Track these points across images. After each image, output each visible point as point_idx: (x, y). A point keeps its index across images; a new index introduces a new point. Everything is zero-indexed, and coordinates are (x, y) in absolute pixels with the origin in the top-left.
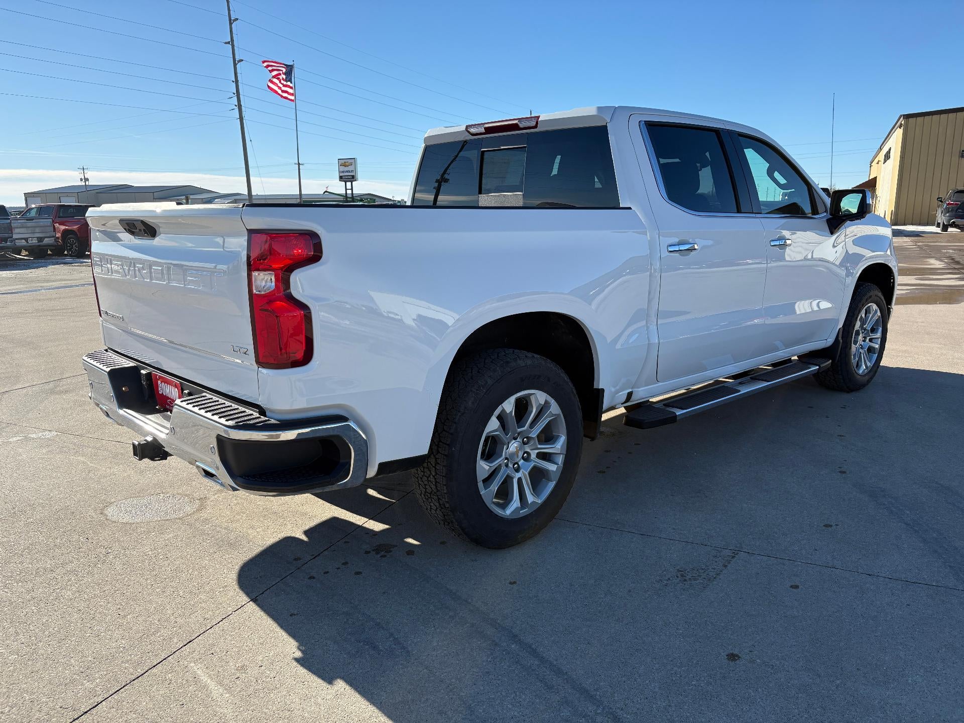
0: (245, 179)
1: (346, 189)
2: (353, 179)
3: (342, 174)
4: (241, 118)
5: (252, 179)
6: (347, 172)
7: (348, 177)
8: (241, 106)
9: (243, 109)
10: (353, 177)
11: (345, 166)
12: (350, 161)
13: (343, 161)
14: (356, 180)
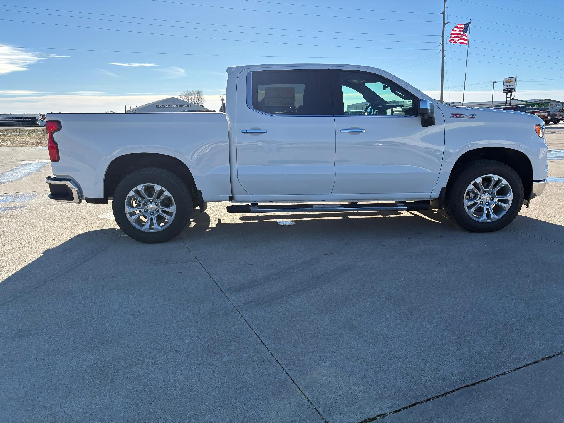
0: (440, 92)
1: (507, 97)
2: (512, 90)
3: (505, 88)
4: (443, 58)
5: (444, 92)
6: (509, 86)
7: (509, 90)
8: (444, 50)
9: (445, 52)
10: (513, 89)
11: (508, 82)
12: (512, 79)
13: (507, 79)
14: (514, 91)
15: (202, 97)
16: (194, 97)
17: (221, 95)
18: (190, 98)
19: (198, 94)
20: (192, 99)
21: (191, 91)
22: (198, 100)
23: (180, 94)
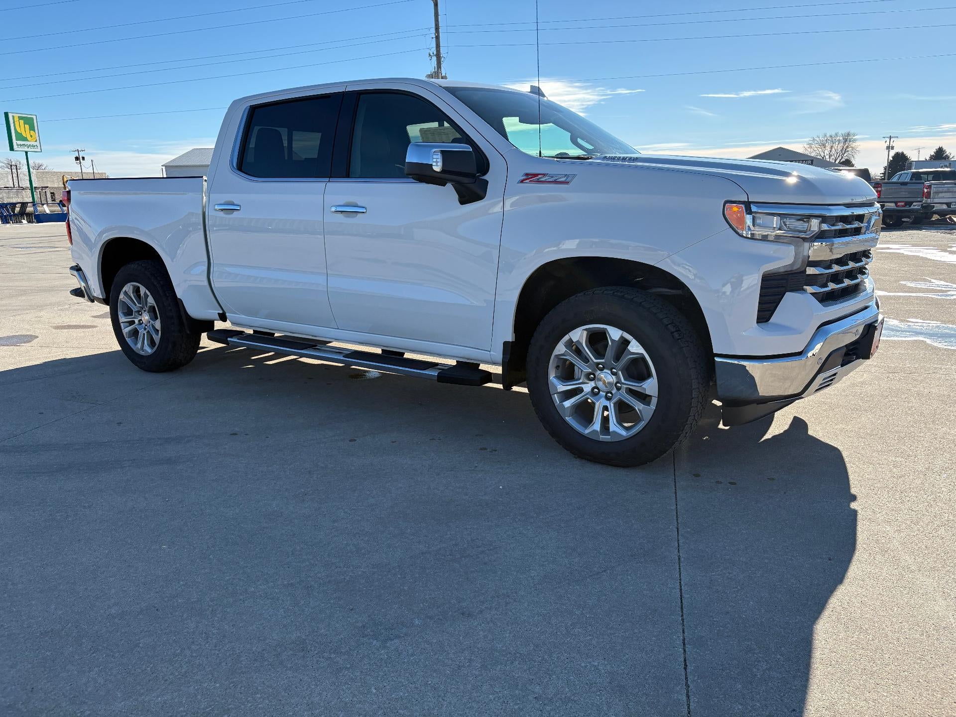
15: (854, 145)
16: (836, 146)
17: (888, 140)
18: (828, 148)
19: (847, 138)
20: (833, 150)
21: (833, 134)
22: (844, 150)
23: (810, 140)
